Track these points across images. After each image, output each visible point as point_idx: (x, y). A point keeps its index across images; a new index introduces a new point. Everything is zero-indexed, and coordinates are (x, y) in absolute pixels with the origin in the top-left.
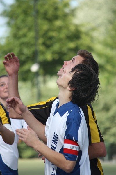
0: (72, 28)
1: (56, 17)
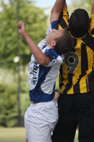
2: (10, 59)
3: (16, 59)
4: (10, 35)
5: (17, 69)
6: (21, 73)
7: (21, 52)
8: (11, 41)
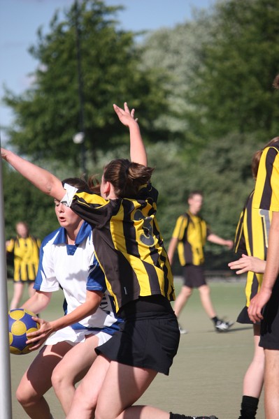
0: (137, 77)
1: (113, 61)
2: (65, 137)
3: (78, 138)
4: (63, 88)
5: (80, 156)
6: (90, 165)
7: (87, 124)
8: (66, 102)
